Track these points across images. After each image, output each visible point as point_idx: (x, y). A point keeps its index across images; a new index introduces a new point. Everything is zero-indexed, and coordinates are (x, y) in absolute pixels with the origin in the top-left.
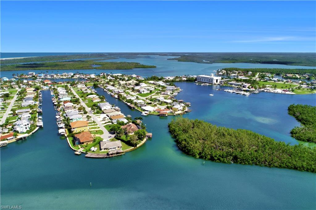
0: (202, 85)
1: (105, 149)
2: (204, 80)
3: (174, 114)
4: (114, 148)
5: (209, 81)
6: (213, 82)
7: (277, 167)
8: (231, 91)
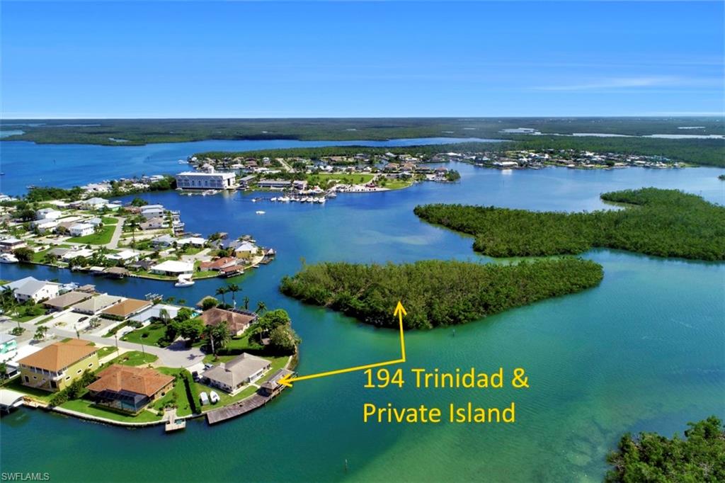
0: (204, 194)
1: (238, 386)
2: (196, 182)
3: (253, 265)
4: (258, 375)
5: (211, 185)
6: (222, 186)
7: (535, 301)
8: (287, 199)
